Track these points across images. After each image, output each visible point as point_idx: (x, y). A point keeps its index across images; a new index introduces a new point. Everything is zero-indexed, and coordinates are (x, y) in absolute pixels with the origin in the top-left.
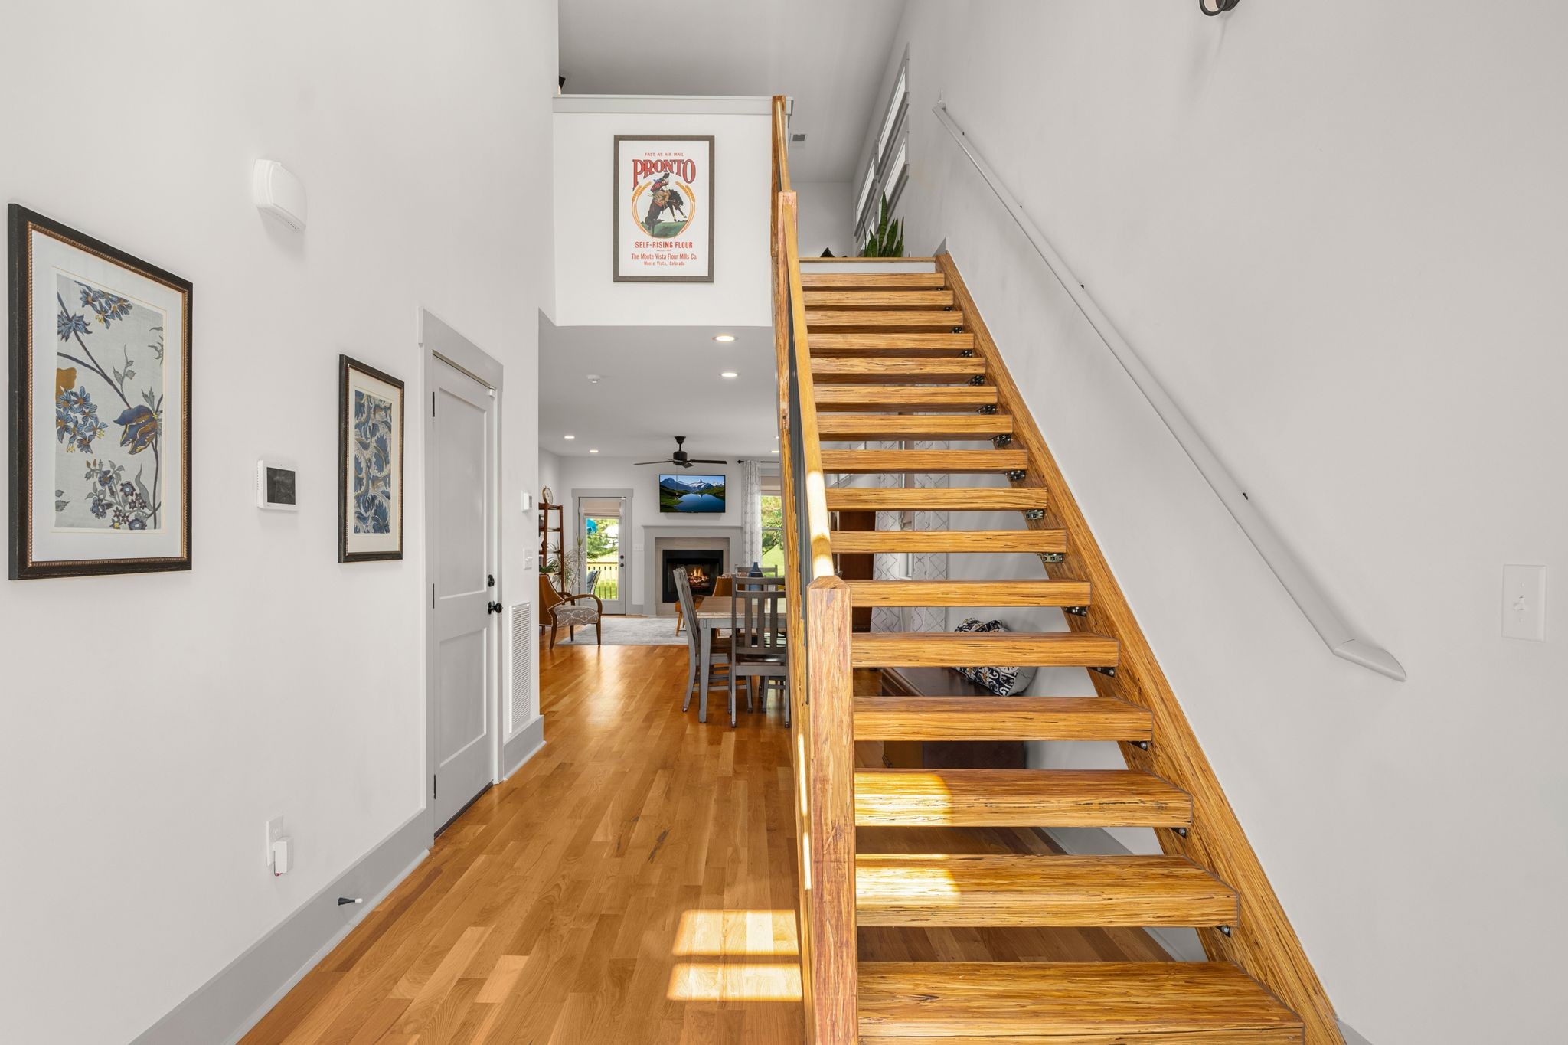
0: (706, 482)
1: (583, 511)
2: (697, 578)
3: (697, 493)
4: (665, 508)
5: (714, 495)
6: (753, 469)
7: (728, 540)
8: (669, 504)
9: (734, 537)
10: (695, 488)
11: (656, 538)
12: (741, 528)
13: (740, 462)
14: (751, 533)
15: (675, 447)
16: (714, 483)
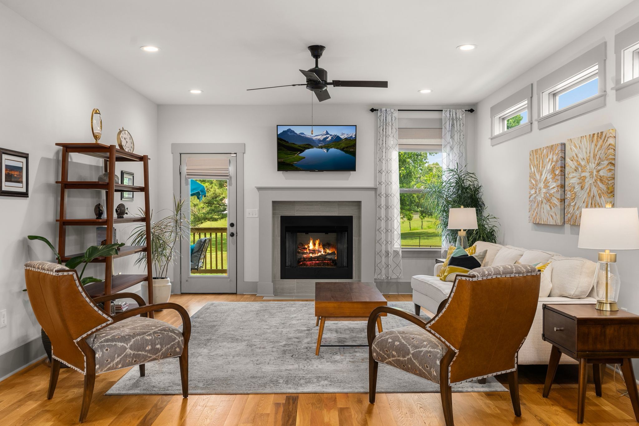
0: (333, 134)
1: (185, 170)
2: (314, 251)
3: (321, 148)
4: (283, 166)
5: (342, 150)
6: (389, 118)
7: (358, 204)
8: (288, 162)
9: (366, 199)
10: (319, 141)
11: (274, 202)
12: (375, 189)
13: (372, 110)
14: (387, 196)
15: (310, 64)
16: (343, 134)
